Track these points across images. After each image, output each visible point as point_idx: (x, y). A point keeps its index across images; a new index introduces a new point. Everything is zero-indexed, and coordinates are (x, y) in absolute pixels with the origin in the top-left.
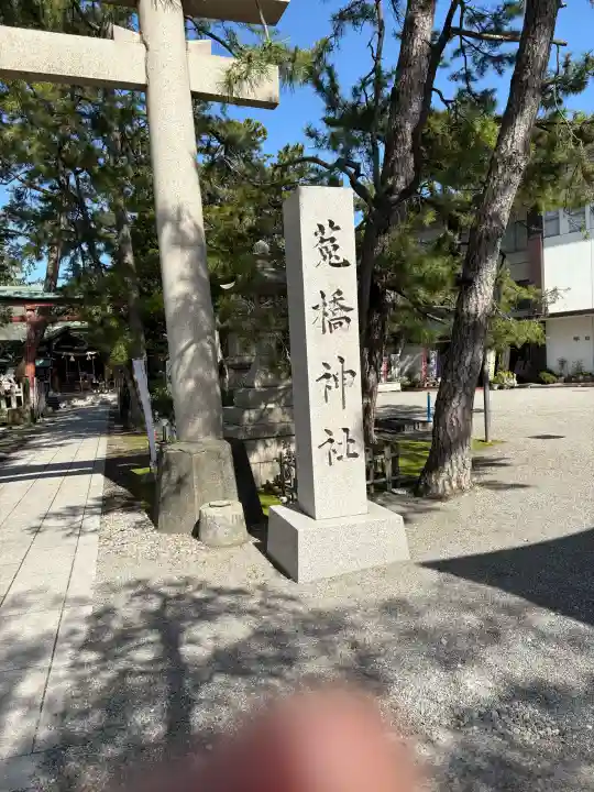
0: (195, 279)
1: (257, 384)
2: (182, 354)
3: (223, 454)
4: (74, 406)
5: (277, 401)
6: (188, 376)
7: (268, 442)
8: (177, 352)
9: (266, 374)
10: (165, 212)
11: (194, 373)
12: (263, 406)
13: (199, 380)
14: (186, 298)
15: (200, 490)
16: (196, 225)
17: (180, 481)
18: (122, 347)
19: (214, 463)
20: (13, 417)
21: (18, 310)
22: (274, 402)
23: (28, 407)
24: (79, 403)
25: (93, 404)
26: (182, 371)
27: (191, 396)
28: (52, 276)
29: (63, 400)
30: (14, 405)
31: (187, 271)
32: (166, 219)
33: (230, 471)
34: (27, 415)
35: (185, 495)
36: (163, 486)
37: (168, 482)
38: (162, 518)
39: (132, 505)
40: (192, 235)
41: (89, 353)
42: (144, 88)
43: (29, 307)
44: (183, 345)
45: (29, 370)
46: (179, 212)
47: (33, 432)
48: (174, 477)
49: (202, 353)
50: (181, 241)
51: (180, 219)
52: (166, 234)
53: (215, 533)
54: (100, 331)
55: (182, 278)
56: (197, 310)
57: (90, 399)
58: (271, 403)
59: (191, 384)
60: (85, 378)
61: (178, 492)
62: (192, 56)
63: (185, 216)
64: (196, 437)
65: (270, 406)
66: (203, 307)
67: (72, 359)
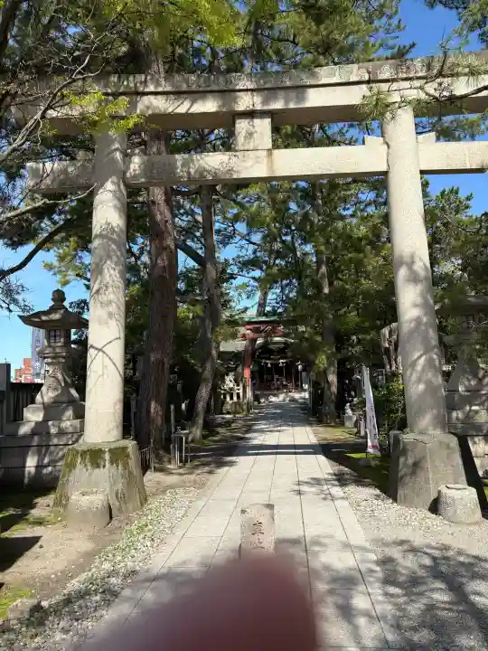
0: (425, 305)
1: (461, 389)
2: (414, 364)
3: (452, 445)
4: (270, 402)
5: (482, 404)
6: (419, 380)
7: (476, 439)
8: (410, 362)
9: (469, 380)
10: (401, 257)
11: (424, 378)
12: (468, 408)
13: (429, 383)
14: (418, 320)
15: (434, 473)
16: (425, 265)
17: (416, 465)
18: (324, 357)
19: (445, 452)
20: (236, 407)
21: (242, 330)
22: (478, 405)
23: (245, 401)
24: (273, 399)
25: (284, 400)
26: (414, 377)
27: (422, 396)
28: (262, 305)
29: (262, 397)
30: (235, 398)
31: (419, 300)
32: (401, 263)
33: (458, 461)
34: (245, 407)
35: (421, 476)
36: (400, 467)
37: (405, 464)
38: (401, 492)
39: (360, 481)
40: (422, 273)
41: (281, 361)
42: (386, 173)
43: (249, 327)
44: (416, 355)
45: (247, 373)
46: (412, 257)
47: (251, 420)
48: (410, 461)
49: (430, 362)
50: (414, 278)
51: (413, 262)
52: (402, 273)
53: (455, 511)
54: (305, 344)
55: (416, 306)
56: (427, 329)
57: (282, 397)
58: (476, 405)
59: (421, 387)
60: (278, 380)
61: (414, 473)
62: (421, 146)
63: (417, 259)
64: (426, 429)
65: (474, 408)
66: (431, 327)
67: (269, 365)
